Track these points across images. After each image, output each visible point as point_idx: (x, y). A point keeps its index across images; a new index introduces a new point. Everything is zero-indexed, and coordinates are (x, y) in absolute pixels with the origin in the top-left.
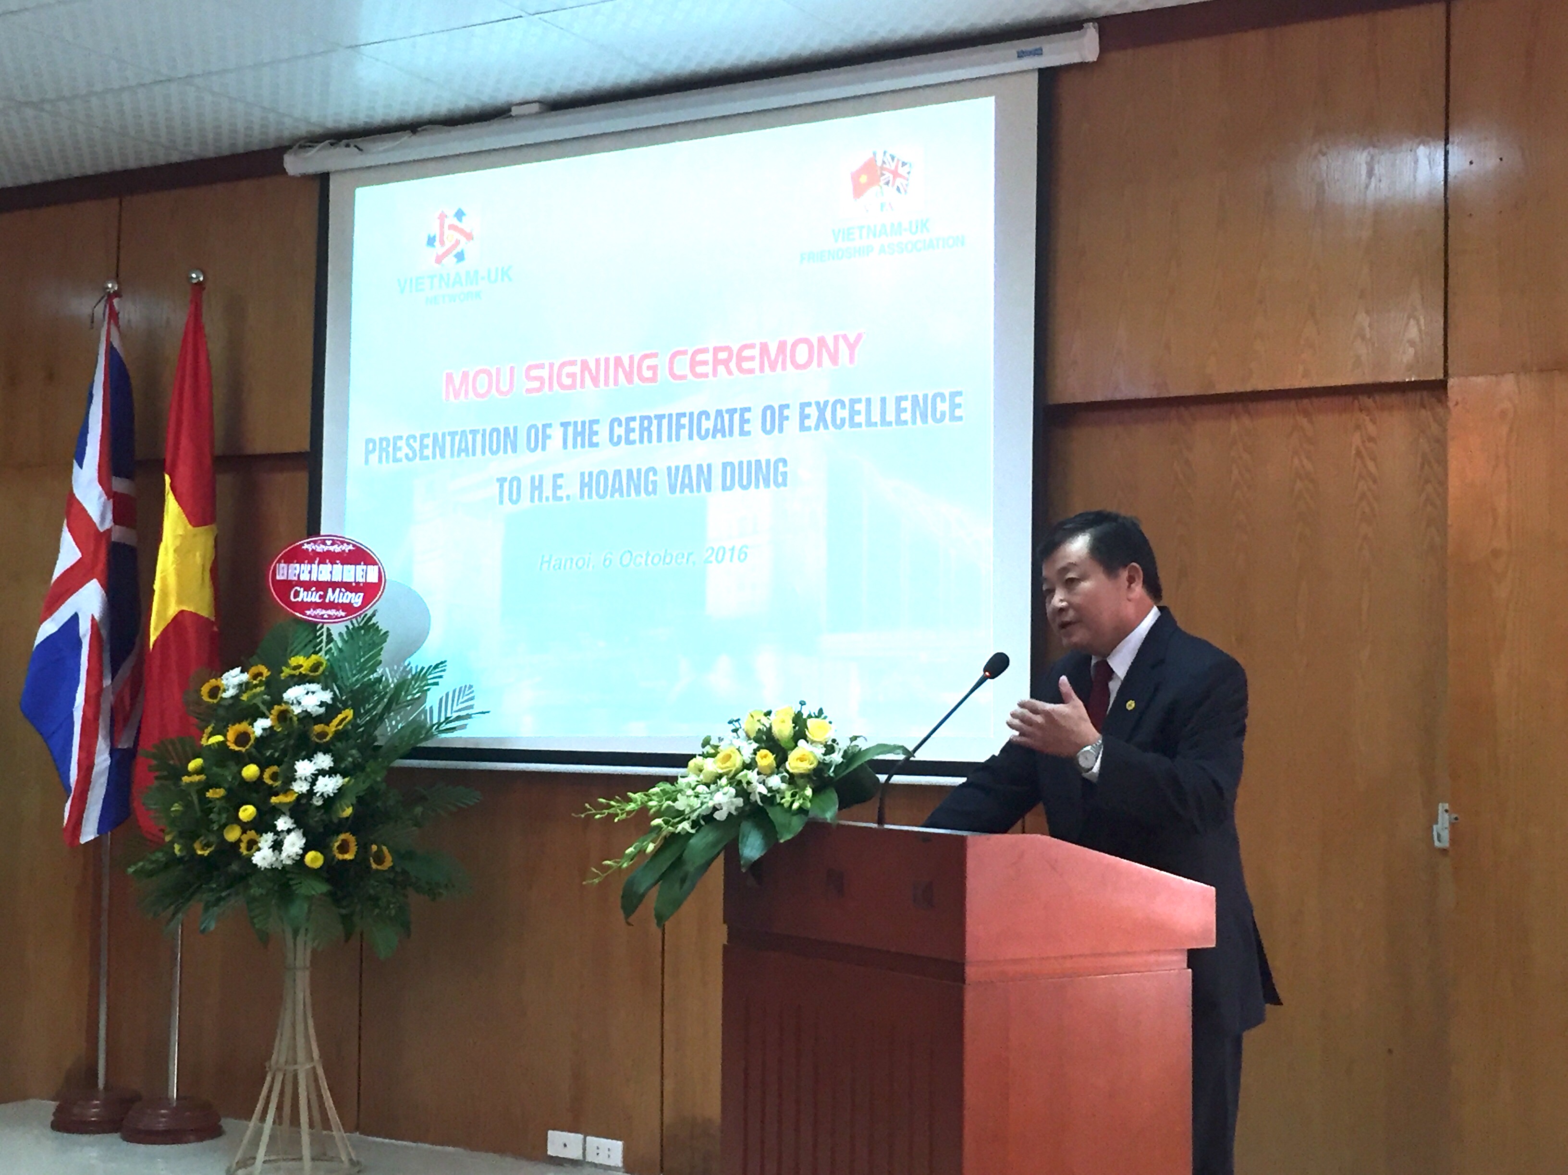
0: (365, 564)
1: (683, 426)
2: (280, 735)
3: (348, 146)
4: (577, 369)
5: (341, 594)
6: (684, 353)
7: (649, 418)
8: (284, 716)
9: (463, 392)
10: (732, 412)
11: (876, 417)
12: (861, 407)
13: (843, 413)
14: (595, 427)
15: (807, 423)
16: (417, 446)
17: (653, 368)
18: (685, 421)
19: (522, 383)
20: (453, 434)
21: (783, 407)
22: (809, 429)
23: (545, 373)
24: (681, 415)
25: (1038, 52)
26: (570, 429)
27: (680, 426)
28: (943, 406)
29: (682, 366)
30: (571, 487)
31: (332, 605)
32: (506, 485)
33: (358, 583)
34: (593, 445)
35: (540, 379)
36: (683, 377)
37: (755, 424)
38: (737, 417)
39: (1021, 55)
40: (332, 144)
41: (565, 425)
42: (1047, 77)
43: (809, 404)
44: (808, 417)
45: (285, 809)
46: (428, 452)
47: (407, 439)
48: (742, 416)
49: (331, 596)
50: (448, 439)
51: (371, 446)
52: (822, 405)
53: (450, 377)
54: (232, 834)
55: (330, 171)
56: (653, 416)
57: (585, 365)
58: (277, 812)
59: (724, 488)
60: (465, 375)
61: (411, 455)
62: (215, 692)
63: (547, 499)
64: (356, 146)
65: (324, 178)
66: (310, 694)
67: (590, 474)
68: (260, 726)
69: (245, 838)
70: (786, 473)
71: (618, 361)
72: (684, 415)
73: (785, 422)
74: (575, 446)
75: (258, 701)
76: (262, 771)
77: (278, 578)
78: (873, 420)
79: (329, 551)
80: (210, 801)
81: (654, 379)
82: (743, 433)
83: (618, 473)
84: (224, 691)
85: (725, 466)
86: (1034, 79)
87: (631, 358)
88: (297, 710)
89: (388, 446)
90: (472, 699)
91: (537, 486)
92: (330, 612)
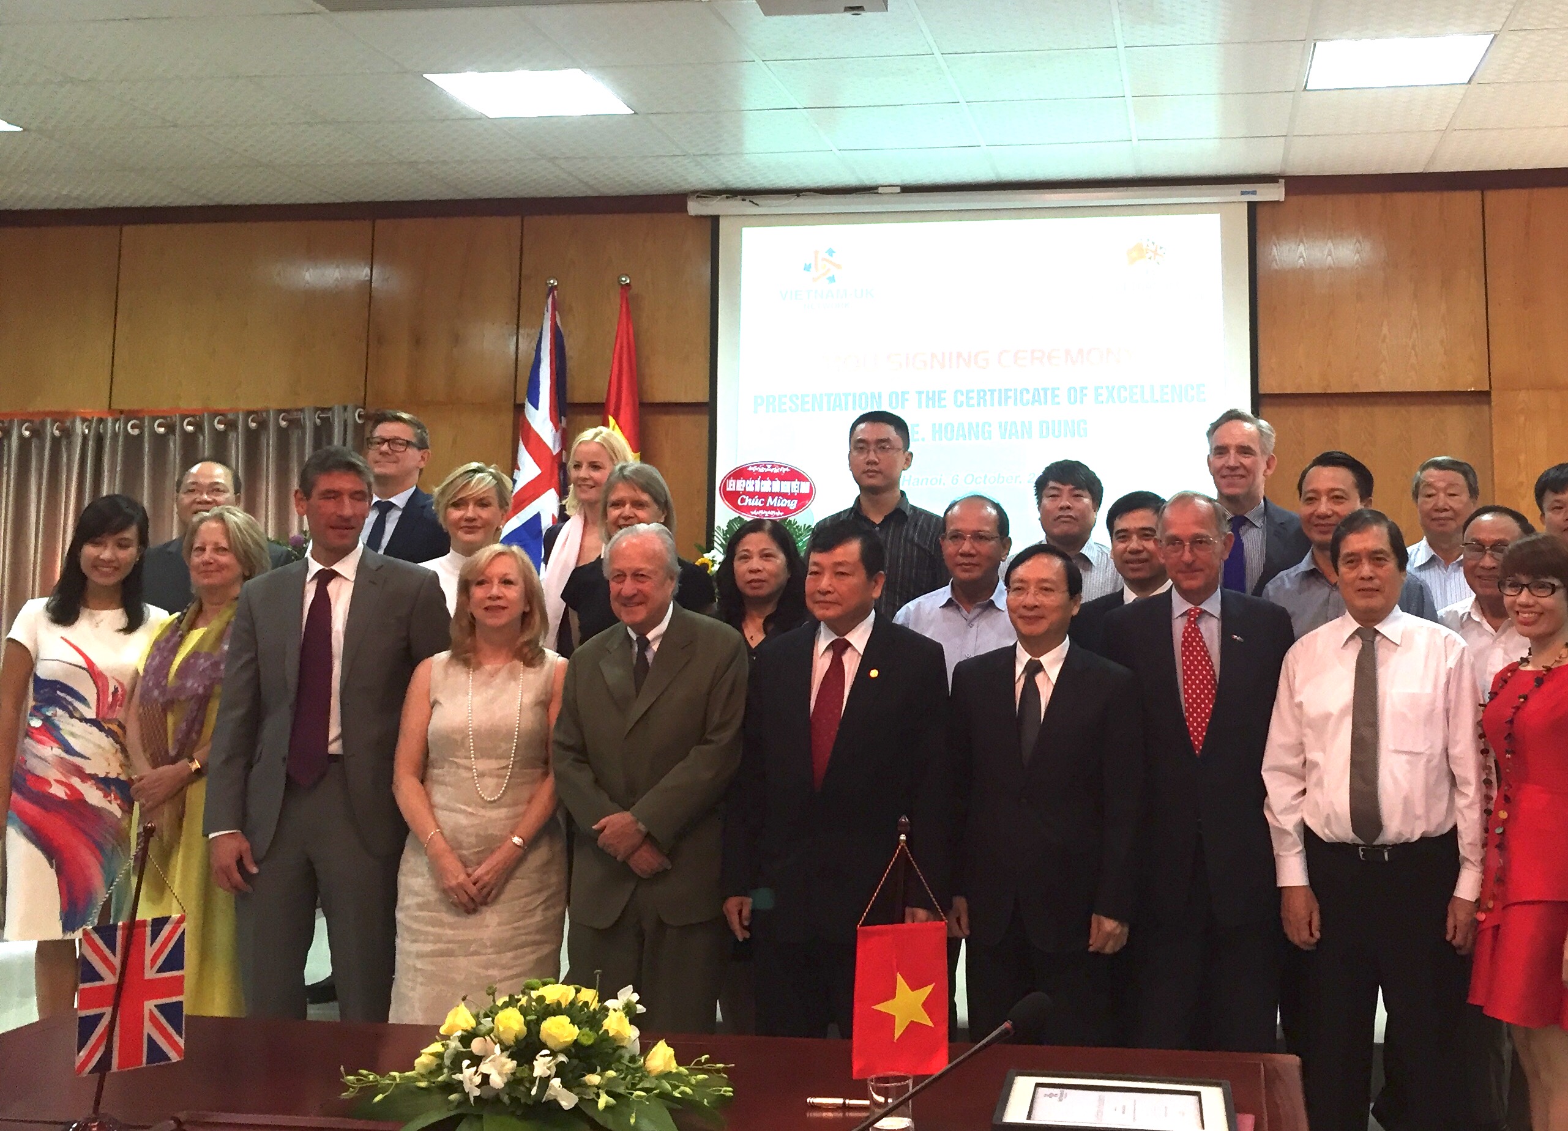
0: (799, 481)
1: (1010, 397)
3: (743, 200)
4: (927, 357)
5: (779, 501)
6: (1009, 351)
7: (984, 391)
10: (1046, 390)
11: (1147, 396)
12: (1137, 390)
13: (1125, 394)
14: (943, 395)
15: (1100, 398)
16: (799, 402)
17: (987, 360)
18: (1011, 394)
20: (829, 395)
21: (1082, 389)
22: (1102, 402)
23: (902, 359)
24: (1007, 390)
25: (1254, 193)
27: (1007, 397)
28: (1192, 392)
29: (1008, 359)
31: (772, 508)
33: (793, 494)
34: (941, 406)
35: (899, 363)
36: (1009, 367)
37: (1062, 399)
38: (1049, 393)
39: (1243, 193)
40: (727, 197)
41: (919, 393)
42: (1252, 206)
43: (1101, 387)
44: (1101, 395)
46: (808, 406)
47: (791, 397)
48: (1053, 392)
49: (770, 501)
50: (825, 399)
51: (759, 401)
52: (1111, 388)
55: (720, 214)
56: (987, 390)
57: (933, 354)
59: (1042, 436)
61: (794, 408)
64: (750, 201)
65: (715, 220)
67: (940, 425)
70: (1086, 429)
71: (959, 355)
72: (1010, 390)
73: (1084, 398)
74: (927, 406)
77: (728, 489)
78: (1145, 399)
79: (769, 472)
81: (987, 367)
82: (1054, 403)
83: (961, 425)
85: (1041, 423)
86: (1246, 206)
87: (969, 352)
89: (774, 401)
92: (769, 512)
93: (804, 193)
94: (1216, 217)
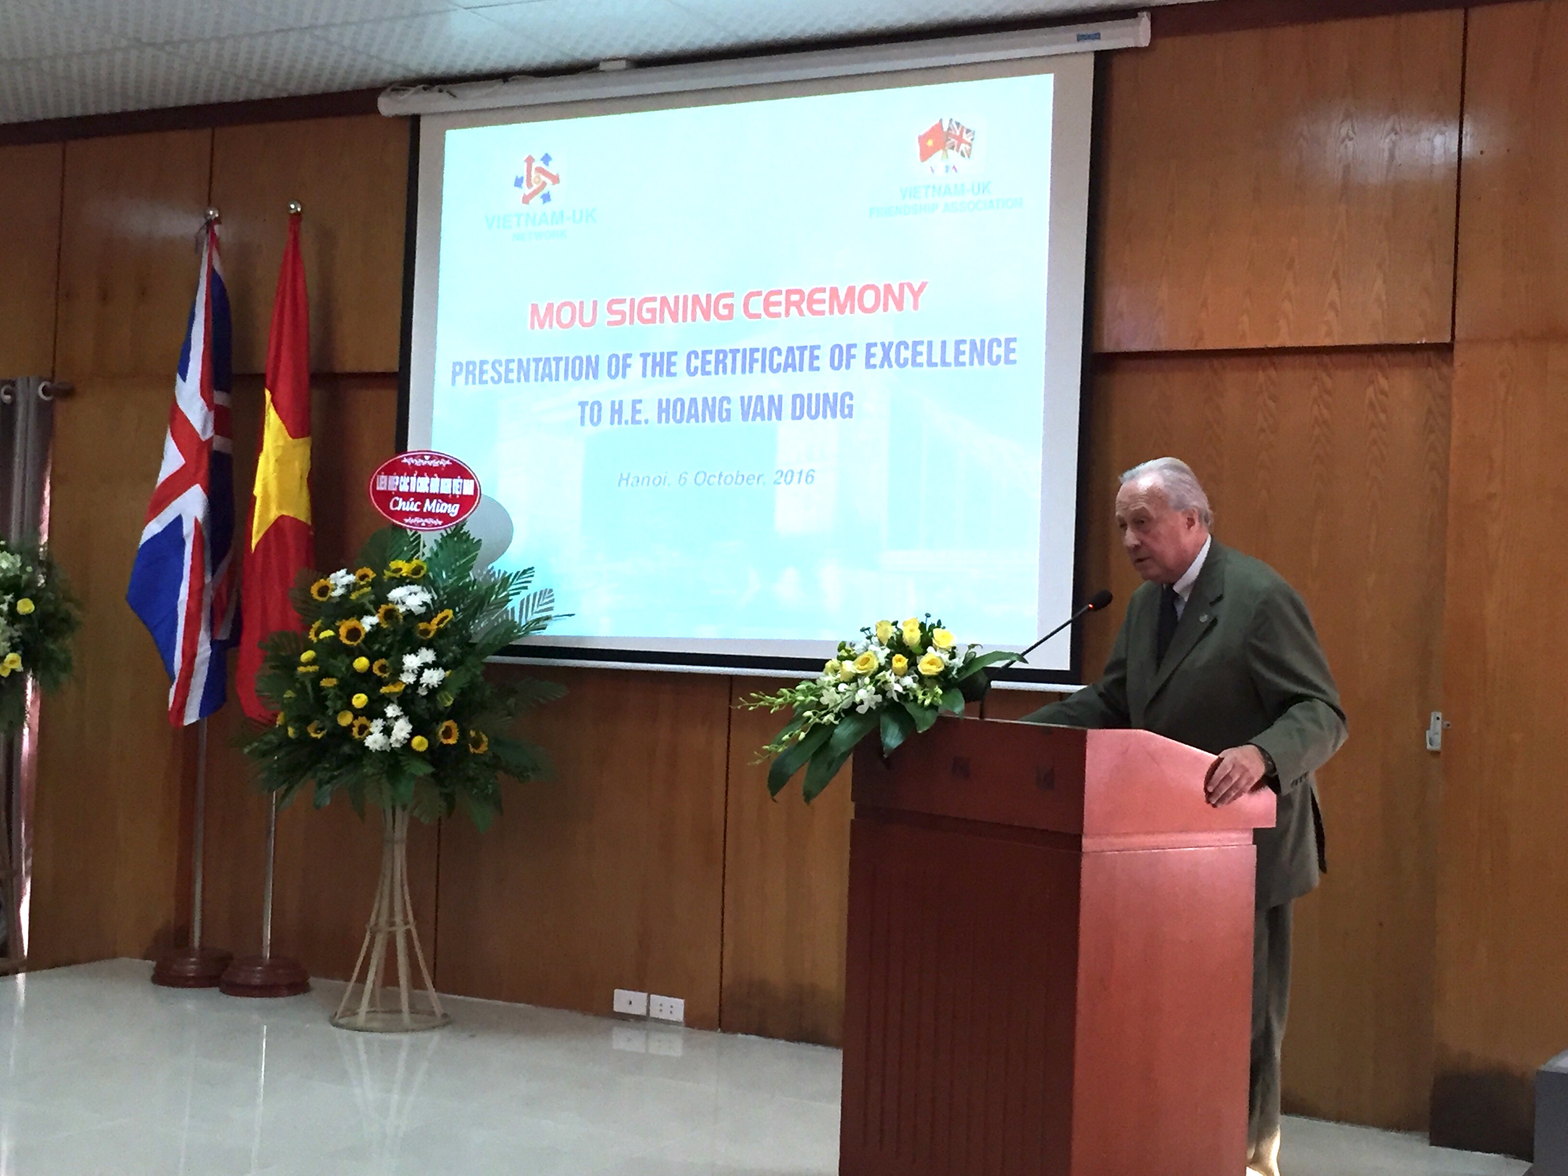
0: (462, 478)
1: (757, 361)
2: (387, 632)
3: (441, 91)
4: (657, 305)
5: (439, 504)
6: (759, 294)
7: (724, 352)
8: (390, 615)
9: (547, 323)
10: (802, 349)
11: (936, 358)
12: (923, 349)
13: (906, 354)
14: (673, 359)
15: (873, 361)
16: (502, 370)
17: (730, 307)
18: (758, 355)
19: (604, 316)
20: (537, 360)
21: (850, 347)
22: (874, 366)
23: (626, 307)
24: (754, 351)
25: (1097, 36)
26: (650, 360)
27: (753, 360)
28: (998, 351)
29: (756, 306)
30: (649, 411)
31: (430, 515)
32: (588, 409)
33: (454, 496)
34: (670, 374)
35: (623, 313)
36: (758, 316)
37: (823, 362)
38: (807, 354)
39: (1081, 38)
40: (425, 89)
41: (645, 356)
42: (1103, 60)
43: (875, 345)
44: (874, 355)
45: (394, 699)
46: (513, 376)
47: (493, 364)
48: (812, 353)
49: (428, 506)
50: (533, 365)
51: (458, 368)
52: (887, 345)
53: (535, 309)
54: (345, 719)
55: (422, 113)
56: (728, 351)
57: (664, 301)
58: (387, 700)
59: (794, 417)
60: (550, 306)
61: (496, 378)
62: (324, 591)
63: (626, 422)
64: (448, 92)
65: (415, 120)
66: (413, 595)
67: (668, 401)
68: (368, 622)
69: (357, 723)
70: (852, 406)
71: (696, 299)
72: (757, 350)
73: (852, 361)
74: (653, 374)
75: (365, 600)
76: (372, 663)
77: (378, 488)
78: (934, 360)
79: (427, 465)
80: (322, 689)
81: (730, 317)
82: (812, 368)
83: (693, 401)
84: (333, 590)
85: (795, 397)
86: (1091, 59)
87: (708, 296)
88: (402, 609)
89: (474, 369)
90: (552, 601)
91: (617, 411)
92: (426, 520)
93: (514, 77)
94: (1048, 80)
